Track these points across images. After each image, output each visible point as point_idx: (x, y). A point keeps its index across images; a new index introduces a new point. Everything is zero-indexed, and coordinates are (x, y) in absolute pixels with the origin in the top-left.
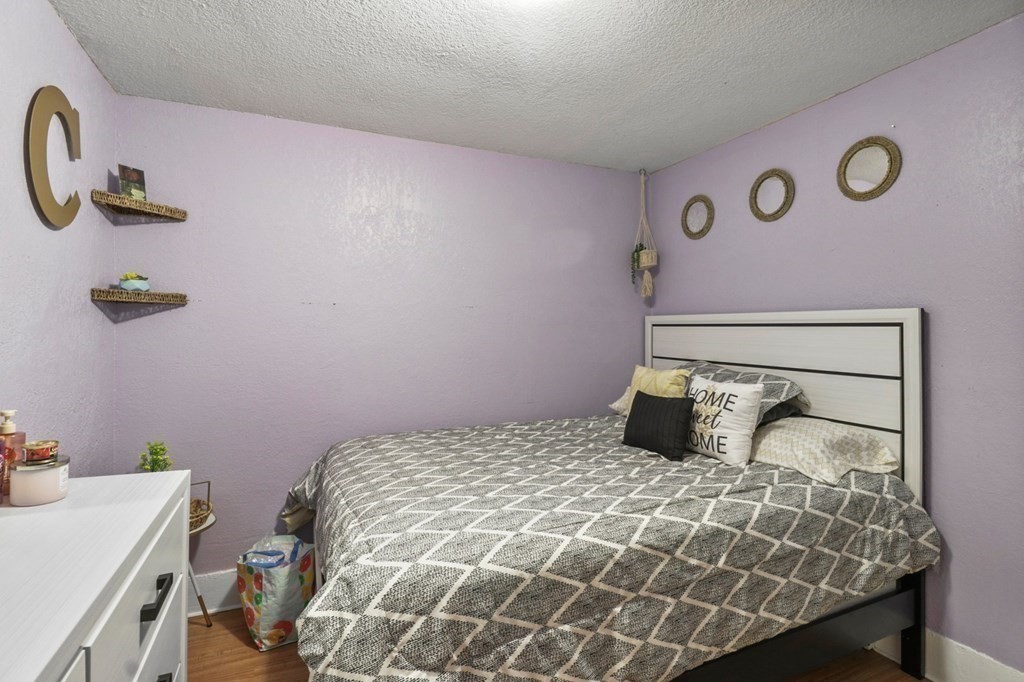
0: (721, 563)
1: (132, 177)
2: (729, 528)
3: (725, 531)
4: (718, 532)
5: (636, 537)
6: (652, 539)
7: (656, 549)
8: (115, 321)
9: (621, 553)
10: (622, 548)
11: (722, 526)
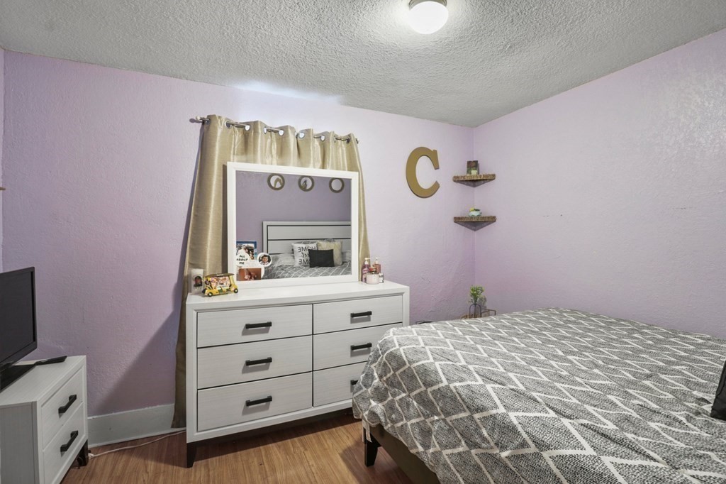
0: (505, 454)
1: (473, 165)
2: (525, 436)
3: (519, 434)
4: (513, 429)
5: (457, 384)
6: (464, 393)
7: (463, 400)
8: (475, 230)
9: (443, 385)
10: (445, 383)
11: (520, 428)
